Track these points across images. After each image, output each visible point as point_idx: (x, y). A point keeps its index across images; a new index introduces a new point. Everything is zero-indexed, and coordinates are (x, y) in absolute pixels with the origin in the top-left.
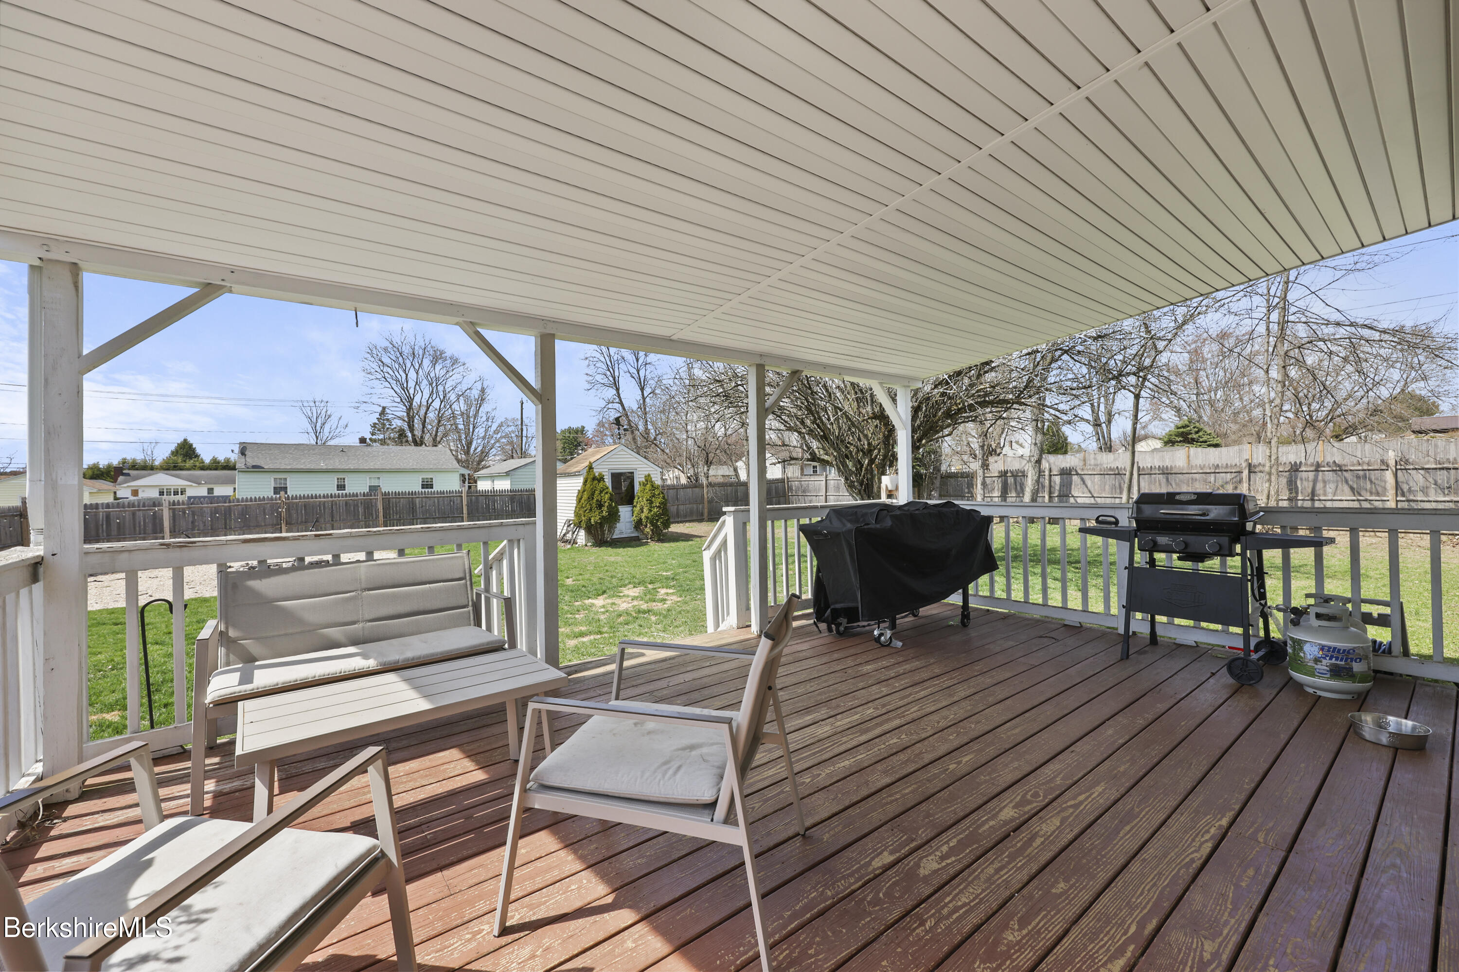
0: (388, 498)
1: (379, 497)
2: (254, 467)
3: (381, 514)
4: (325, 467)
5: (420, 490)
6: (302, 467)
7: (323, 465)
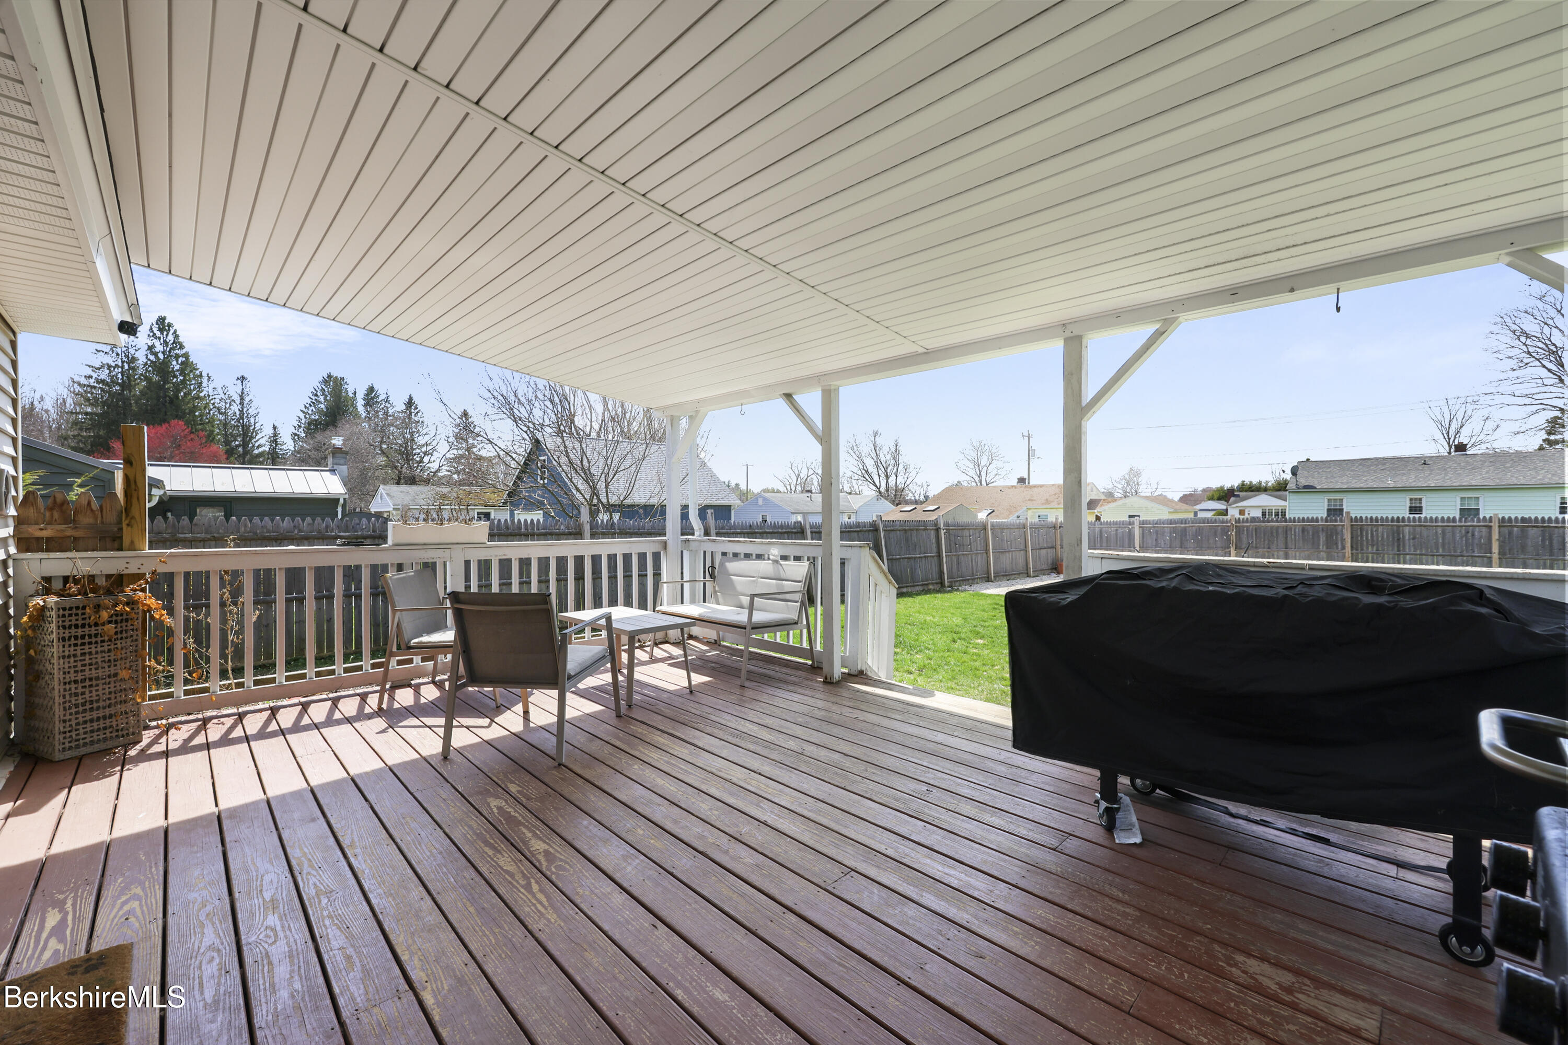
0: (1358, 526)
1: (1347, 523)
2: (1306, 487)
3: (1348, 545)
4: (1392, 486)
5: (1407, 515)
6: (1362, 485)
7: (1390, 483)
